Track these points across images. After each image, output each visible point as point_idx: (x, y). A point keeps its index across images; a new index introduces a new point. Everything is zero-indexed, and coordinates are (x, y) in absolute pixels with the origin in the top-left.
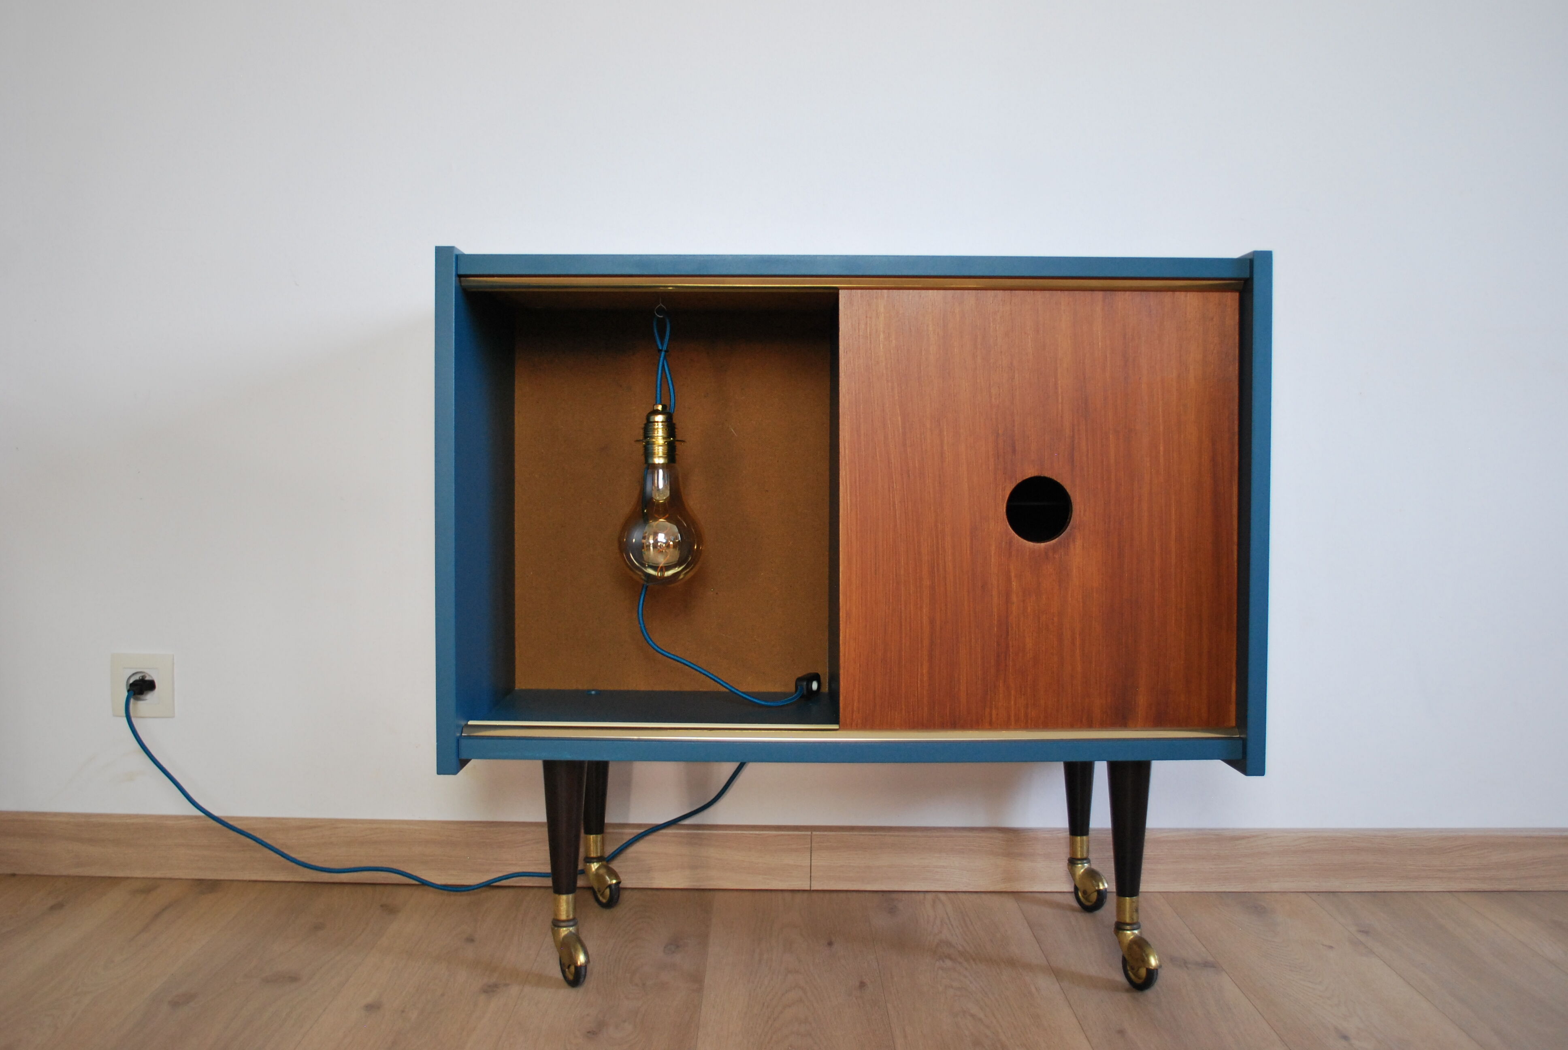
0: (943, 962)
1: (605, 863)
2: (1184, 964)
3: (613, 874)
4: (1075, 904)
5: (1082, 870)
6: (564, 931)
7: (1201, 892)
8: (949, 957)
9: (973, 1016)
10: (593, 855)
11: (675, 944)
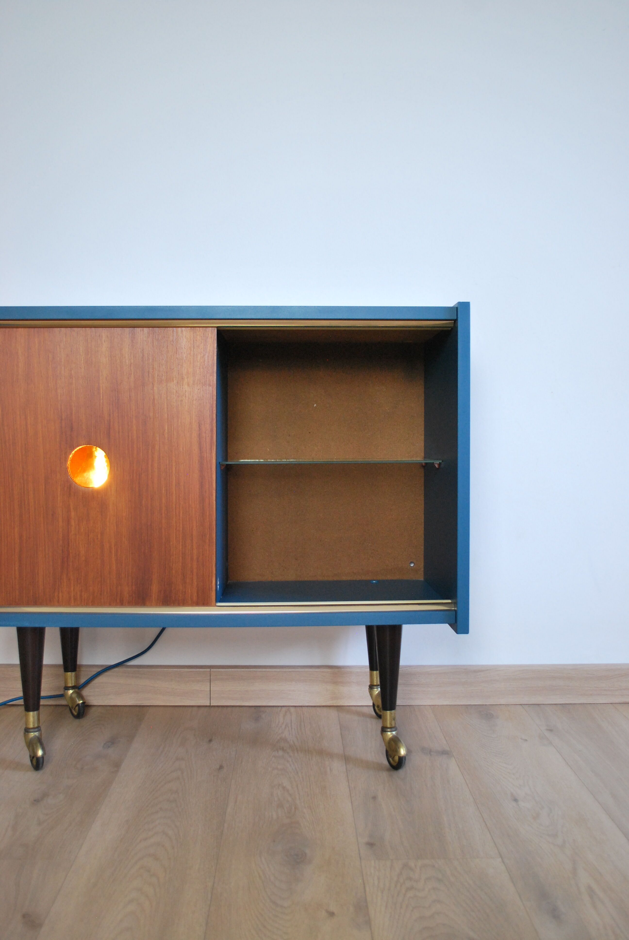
0: (278, 752)
1: (77, 690)
2: (428, 752)
3: (81, 697)
4: (374, 713)
5: (377, 692)
6: (32, 735)
7: (455, 705)
8: (283, 749)
9: (284, 788)
10: (70, 685)
11: (112, 742)
